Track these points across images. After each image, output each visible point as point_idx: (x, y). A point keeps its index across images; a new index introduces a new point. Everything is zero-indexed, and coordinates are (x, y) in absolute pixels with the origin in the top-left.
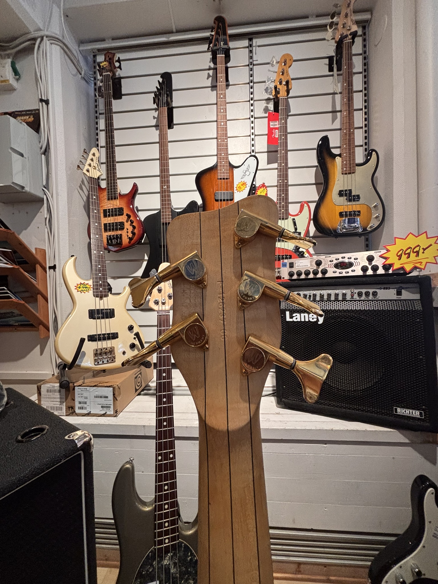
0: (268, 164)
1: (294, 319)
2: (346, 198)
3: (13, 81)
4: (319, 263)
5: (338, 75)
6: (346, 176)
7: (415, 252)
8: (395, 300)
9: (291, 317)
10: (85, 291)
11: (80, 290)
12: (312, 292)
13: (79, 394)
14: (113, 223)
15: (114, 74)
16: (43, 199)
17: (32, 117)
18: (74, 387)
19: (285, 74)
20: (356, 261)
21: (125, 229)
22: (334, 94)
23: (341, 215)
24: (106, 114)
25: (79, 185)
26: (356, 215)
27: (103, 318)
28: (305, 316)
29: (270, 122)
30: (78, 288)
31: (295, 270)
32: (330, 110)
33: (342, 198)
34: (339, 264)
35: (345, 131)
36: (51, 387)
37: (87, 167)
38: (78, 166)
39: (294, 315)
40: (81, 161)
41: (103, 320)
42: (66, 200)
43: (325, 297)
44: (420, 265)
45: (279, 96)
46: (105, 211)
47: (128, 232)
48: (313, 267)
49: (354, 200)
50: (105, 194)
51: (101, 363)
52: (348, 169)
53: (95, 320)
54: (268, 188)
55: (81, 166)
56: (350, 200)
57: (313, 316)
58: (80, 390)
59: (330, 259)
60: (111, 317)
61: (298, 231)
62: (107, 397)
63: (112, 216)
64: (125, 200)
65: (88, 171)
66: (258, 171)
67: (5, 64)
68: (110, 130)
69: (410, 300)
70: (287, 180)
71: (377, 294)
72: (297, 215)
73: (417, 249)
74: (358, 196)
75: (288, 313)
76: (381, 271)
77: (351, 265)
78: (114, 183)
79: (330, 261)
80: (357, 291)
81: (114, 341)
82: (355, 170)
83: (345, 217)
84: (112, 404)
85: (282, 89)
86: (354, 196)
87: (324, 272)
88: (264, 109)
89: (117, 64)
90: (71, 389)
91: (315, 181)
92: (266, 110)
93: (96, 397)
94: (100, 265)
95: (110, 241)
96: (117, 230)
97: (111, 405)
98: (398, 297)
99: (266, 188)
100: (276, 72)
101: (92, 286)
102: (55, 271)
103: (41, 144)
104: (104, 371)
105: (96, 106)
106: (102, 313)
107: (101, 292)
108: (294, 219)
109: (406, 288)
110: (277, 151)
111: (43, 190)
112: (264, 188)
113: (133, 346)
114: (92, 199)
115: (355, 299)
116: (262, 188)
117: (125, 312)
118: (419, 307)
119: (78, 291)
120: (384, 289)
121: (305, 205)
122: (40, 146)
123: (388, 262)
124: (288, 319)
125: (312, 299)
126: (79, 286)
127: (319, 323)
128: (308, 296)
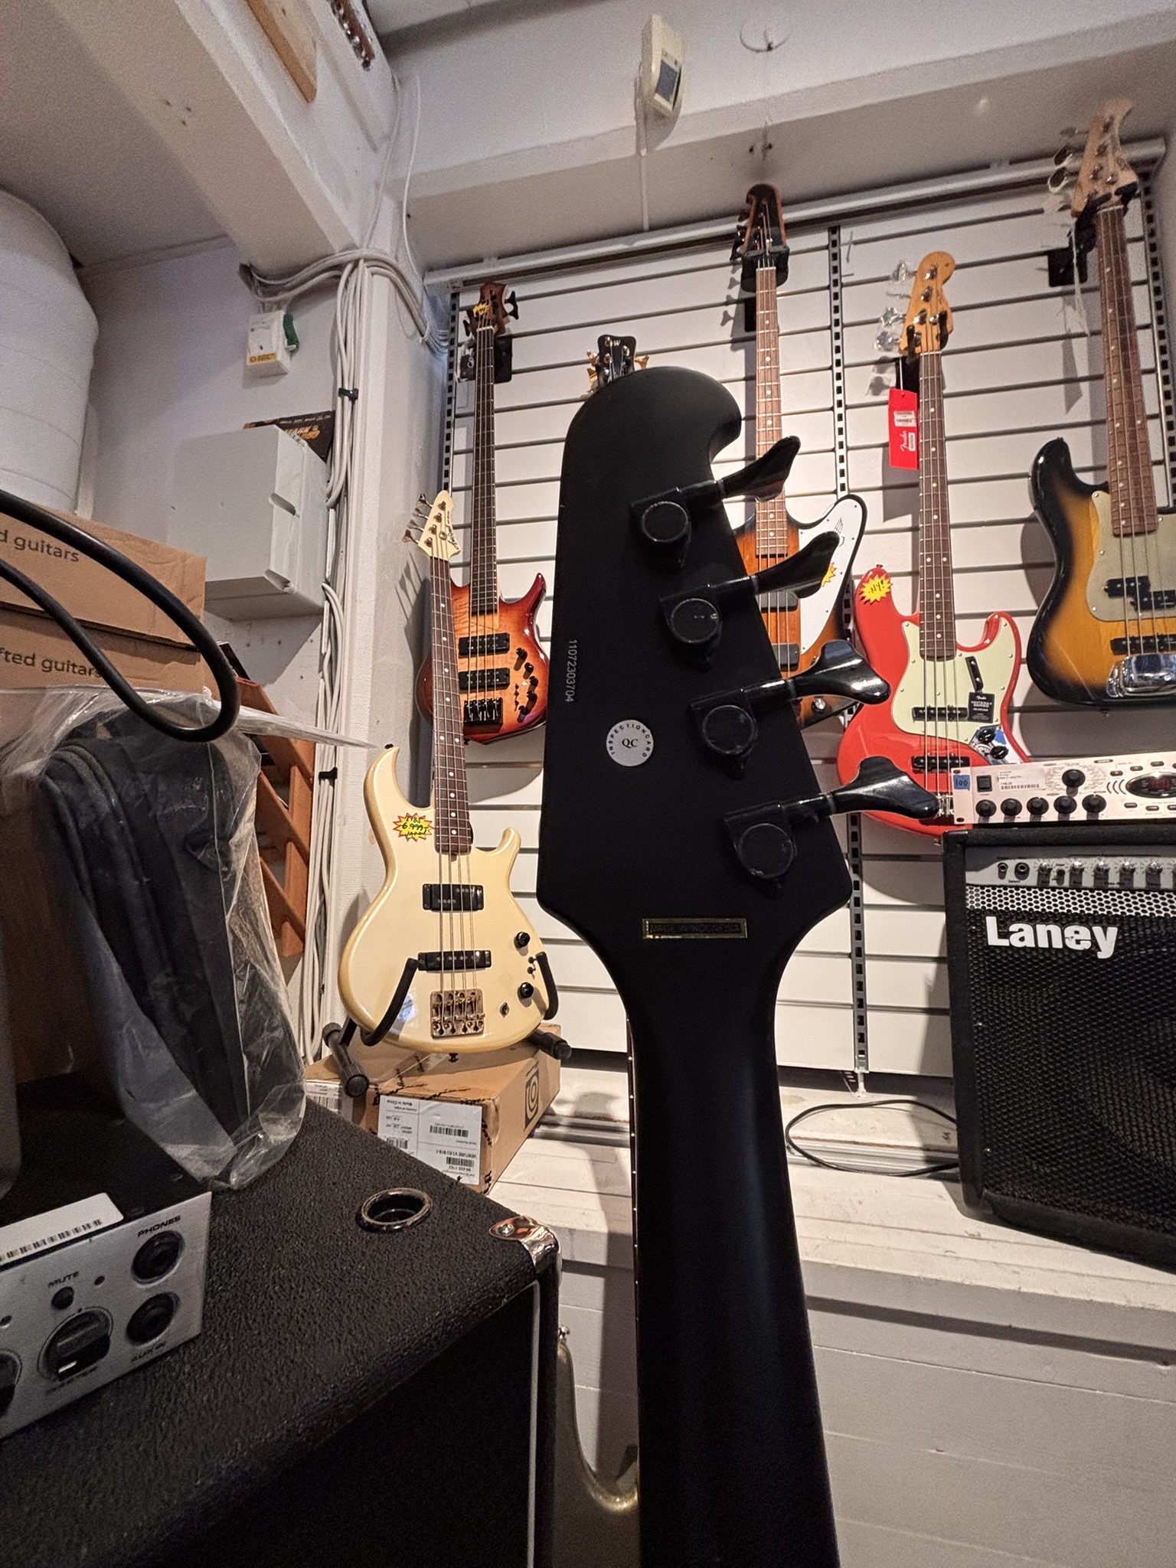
0: (886, 519)
1: (1015, 941)
3: (282, 357)
4: (1073, 780)
5: (1083, 291)
6: (1126, 541)
9: (1004, 934)
10: (416, 837)
11: (405, 832)
12: (1068, 863)
13: (388, 1118)
14: (482, 672)
15: (501, 329)
16: (322, 609)
17: (316, 428)
18: (379, 1095)
19: (933, 299)
21: (512, 686)
22: (1068, 337)
23: (1118, 646)
24: (478, 415)
25: (400, 577)
26: (1166, 646)
27: (457, 909)
28: (1049, 933)
29: (895, 413)
30: (401, 828)
31: (997, 797)
32: (1060, 376)
33: (1118, 601)
34: (1145, 784)
35: (1118, 425)
36: (318, 1090)
37: (426, 534)
38: (408, 534)
39: (1013, 928)
40: (412, 522)
41: (456, 915)
42: (373, 612)
43: (1114, 878)
45: (918, 350)
46: (464, 642)
47: (517, 694)
48: (1055, 791)
49: (1159, 607)
50: (465, 601)
51: (447, 1032)
52: (1134, 522)
53: (438, 914)
54: (893, 580)
55: (413, 533)
56: (1146, 607)
57: (1077, 932)
58: (392, 1105)
59: (1112, 767)
60: (475, 909)
61: (984, 691)
62: (465, 1133)
63: (482, 653)
64: (514, 615)
65: (429, 543)
66: (864, 537)
67: (272, 321)
68: (483, 450)
70: (948, 556)
72: (982, 647)
74: (1171, 595)
75: (991, 922)
78: (490, 574)
79: (1113, 774)
81: (480, 974)
82: (1156, 524)
83: (1132, 653)
84: (478, 1156)
85: (928, 336)
86: (1157, 594)
87: (1094, 805)
88: (871, 386)
89: (509, 308)
90: (370, 1100)
91: (1024, 558)
92: (877, 387)
93: (435, 1129)
94: (453, 771)
95: (471, 716)
96: (491, 687)
97: (474, 1156)
99: (886, 578)
100: (908, 297)
101: (433, 825)
102: (333, 784)
103: (330, 484)
104: (453, 1057)
105: (450, 400)
106: (457, 896)
107: (455, 840)
108: (970, 660)
110: (916, 485)
111: (323, 588)
112: (883, 578)
113: (526, 993)
114: (438, 609)
116: (876, 577)
117: (510, 897)
119: (400, 835)
121: (1004, 621)
122: (328, 490)
124: (993, 939)
125: (1066, 884)
126: (404, 821)
127: (1101, 955)
128: (1053, 874)
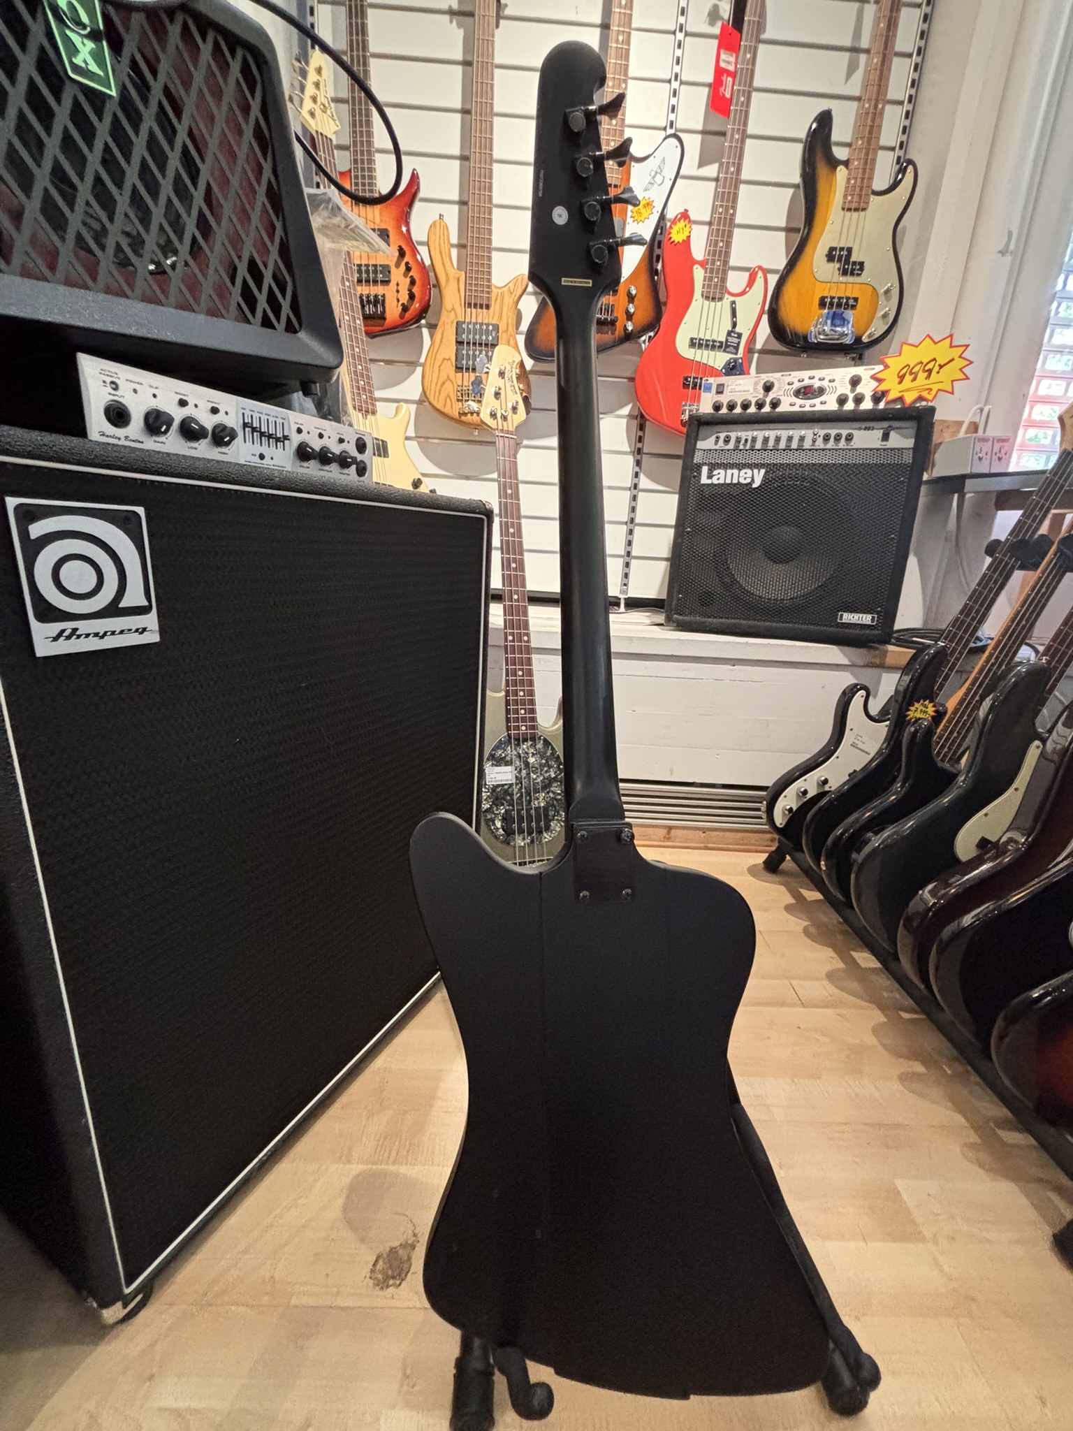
0: (701, 165)
1: (715, 481)
2: (837, 265)
4: (768, 388)
6: (848, 214)
7: (927, 371)
8: (878, 450)
9: (710, 477)
12: (752, 434)
14: (367, 266)
20: (831, 384)
21: (393, 283)
23: (822, 302)
26: (848, 306)
28: (732, 474)
29: (722, 51)
31: (724, 399)
32: (848, 44)
33: (831, 265)
34: (802, 390)
35: (867, 106)
37: (309, 105)
39: (715, 472)
43: (771, 443)
44: (929, 393)
47: (398, 291)
48: (757, 395)
49: (852, 274)
52: (856, 199)
54: (693, 226)
56: (845, 273)
57: (746, 473)
59: (788, 379)
61: (737, 329)
64: (393, 210)
65: (312, 114)
66: (678, 180)
68: (356, 5)
69: (898, 449)
70: (734, 208)
71: (852, 439)
72: (743, 293)
73: (930, 366)
74: (861, 264)
75: (705, 469)
76: (867, 405)
77: (821, 391)
78: (370, 162)
80: (822, 433)
82: (867, 203)
83: (829, 308)
86: (854, 263)
87: (775, 404)
88: (710, 14)
91: (788, 222)
92: (713, 15)
94: (359, 347)
95: (365, 308)
96: (375, 282)
98: (884, 443)
99: (689, 223)
107: (365, 402)
108: (734, 302)
109: (897, 428)
110: (724, 134)
112: (687, 222)
115: (817, 447)
116: (682, 221)
118: (908, 458)
120: (866, 429)
121: (760, 274)
123: (883, 387)
124: (704, 480)
125: (748, 447)
128: (743, 441)
